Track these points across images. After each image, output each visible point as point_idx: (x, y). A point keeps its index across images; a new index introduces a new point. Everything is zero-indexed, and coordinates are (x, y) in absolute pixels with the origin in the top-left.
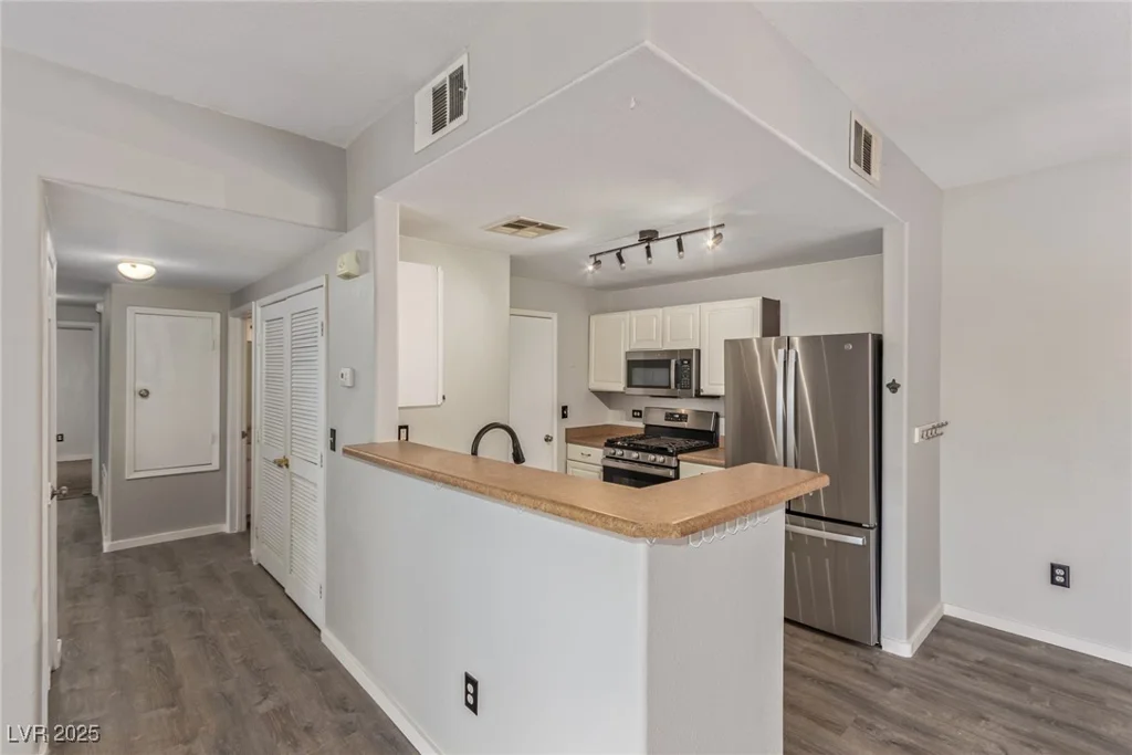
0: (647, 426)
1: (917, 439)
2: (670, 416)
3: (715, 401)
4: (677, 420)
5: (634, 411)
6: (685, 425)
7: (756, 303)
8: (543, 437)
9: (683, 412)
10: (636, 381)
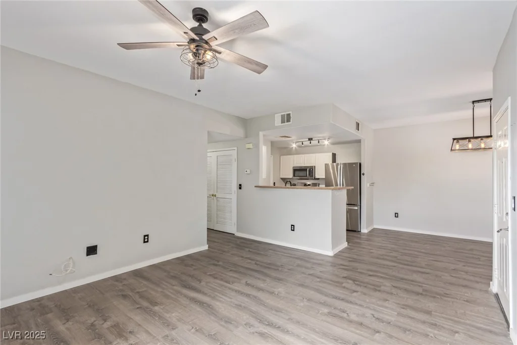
1: (368, 186)
3: (318, 180)
7: (331, 154)
10: (296, 175)
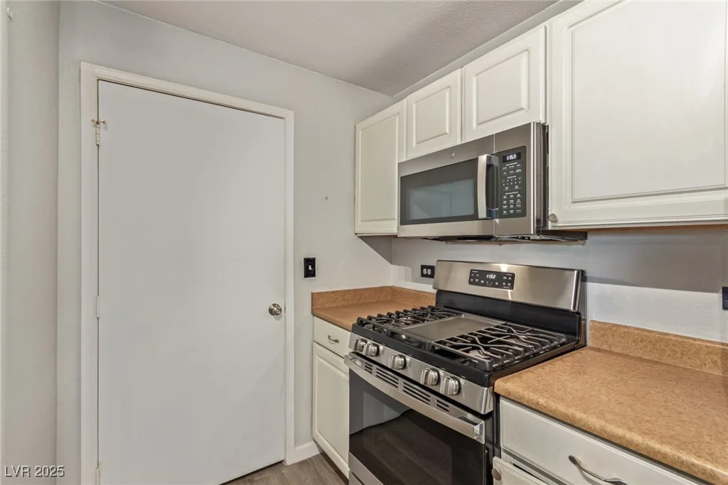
0: (440, 293)
2: (478, 277)
4: (492, 284)
5: (423, 267)
6: (509, 295)
8: (270, 305)
9: (504, 268)
10: (416, 213)
